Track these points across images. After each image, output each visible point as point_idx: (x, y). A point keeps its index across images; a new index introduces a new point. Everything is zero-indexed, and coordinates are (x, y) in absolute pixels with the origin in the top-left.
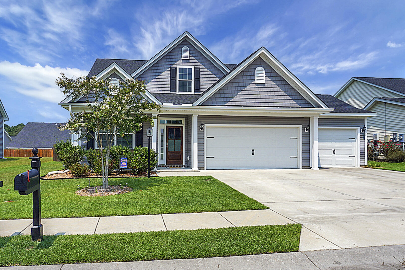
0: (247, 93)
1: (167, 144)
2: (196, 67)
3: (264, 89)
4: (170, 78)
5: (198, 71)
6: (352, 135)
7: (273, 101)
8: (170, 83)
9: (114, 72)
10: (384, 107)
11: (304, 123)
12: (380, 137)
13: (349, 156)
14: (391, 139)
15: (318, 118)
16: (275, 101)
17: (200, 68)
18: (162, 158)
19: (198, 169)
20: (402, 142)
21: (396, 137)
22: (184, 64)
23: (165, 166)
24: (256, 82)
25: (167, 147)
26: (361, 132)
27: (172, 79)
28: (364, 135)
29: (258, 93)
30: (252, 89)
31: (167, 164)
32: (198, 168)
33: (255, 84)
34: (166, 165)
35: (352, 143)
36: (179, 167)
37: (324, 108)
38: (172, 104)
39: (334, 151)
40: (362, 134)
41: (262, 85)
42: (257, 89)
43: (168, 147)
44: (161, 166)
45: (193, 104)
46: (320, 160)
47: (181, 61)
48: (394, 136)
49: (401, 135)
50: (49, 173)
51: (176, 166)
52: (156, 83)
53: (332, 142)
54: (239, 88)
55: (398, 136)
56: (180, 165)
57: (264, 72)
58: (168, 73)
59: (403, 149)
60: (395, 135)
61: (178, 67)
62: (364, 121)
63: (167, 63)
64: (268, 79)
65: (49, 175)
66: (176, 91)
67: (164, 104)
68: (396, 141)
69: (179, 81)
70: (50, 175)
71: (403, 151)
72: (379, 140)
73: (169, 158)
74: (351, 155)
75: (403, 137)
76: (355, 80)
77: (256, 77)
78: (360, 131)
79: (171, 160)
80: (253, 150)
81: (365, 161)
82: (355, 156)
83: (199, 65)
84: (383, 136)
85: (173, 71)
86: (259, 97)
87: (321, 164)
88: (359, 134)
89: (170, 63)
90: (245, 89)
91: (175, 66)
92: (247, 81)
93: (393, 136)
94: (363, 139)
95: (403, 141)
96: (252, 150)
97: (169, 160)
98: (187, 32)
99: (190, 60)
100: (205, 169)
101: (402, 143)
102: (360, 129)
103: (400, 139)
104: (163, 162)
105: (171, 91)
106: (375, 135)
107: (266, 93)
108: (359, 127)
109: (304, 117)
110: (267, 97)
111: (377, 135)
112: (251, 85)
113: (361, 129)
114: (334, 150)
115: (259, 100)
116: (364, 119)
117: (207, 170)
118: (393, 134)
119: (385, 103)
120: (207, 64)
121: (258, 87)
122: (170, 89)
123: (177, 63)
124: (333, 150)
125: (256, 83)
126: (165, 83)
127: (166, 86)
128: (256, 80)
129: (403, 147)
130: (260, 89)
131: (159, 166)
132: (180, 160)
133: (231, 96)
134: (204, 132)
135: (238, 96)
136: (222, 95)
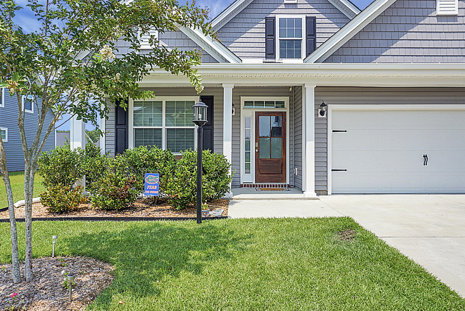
0: (419, 36)
1: (257, 146)
2: (308, 15)
3: (455, 28)
4: (264, 35)
5: (312, 22)
8: (264, 45)
17: (315, 17)
18: (247, 171)
22: (288, 11)
23: (254, 185)
24: (439, 13)
25: (257, 151)
27: (268, 37)
29: (443, 36)
30: (429, 28)
31: (256, 183)
32: (315, 191)
33: (436, 18)
34: (254, 183)
36: (278, 187)
38: (261, 61)
41: (452, 19)
42: (439, 28)
43: (258, 152)
44: (245, 186)
45: (306, 60)
47: (283, 6)
51: (274, 186)
52: (242, 45)
54: (401, 28)
56: (280, 184)
58: (261, 26)
61: (278, 17)
63: (260, 11)
66: (275, 58)
69: (280, 40)
73: (259, 171)
77: (438, 3)
79: (265, 175)
80: (426, 156)
83: (313, 12)
85: (270, 24)
86: (445, 44)
89: (264, 11)
90: (416, 29)
91: (273, 16)
92: (419, 12)
96: (424, 156)
97: (260, 175)
99: (298, 5)
100: (330, 192)
104: (249, 178)
107: (461, 36)
112: (427, 20)
117: (332, 194)
120: (328, 11)
121: (443, 24)
122: (264, 55)
123: (276, 11)
125: (437, 16)
126: (257, 45)
127: (258, 50)
128: (438, 9)
130: (446, 28)
131: (241, 186)
132: (281, 175)
133: (384, 44)
134: (327, 119)
135: (399, 44)
136: (366, 44)
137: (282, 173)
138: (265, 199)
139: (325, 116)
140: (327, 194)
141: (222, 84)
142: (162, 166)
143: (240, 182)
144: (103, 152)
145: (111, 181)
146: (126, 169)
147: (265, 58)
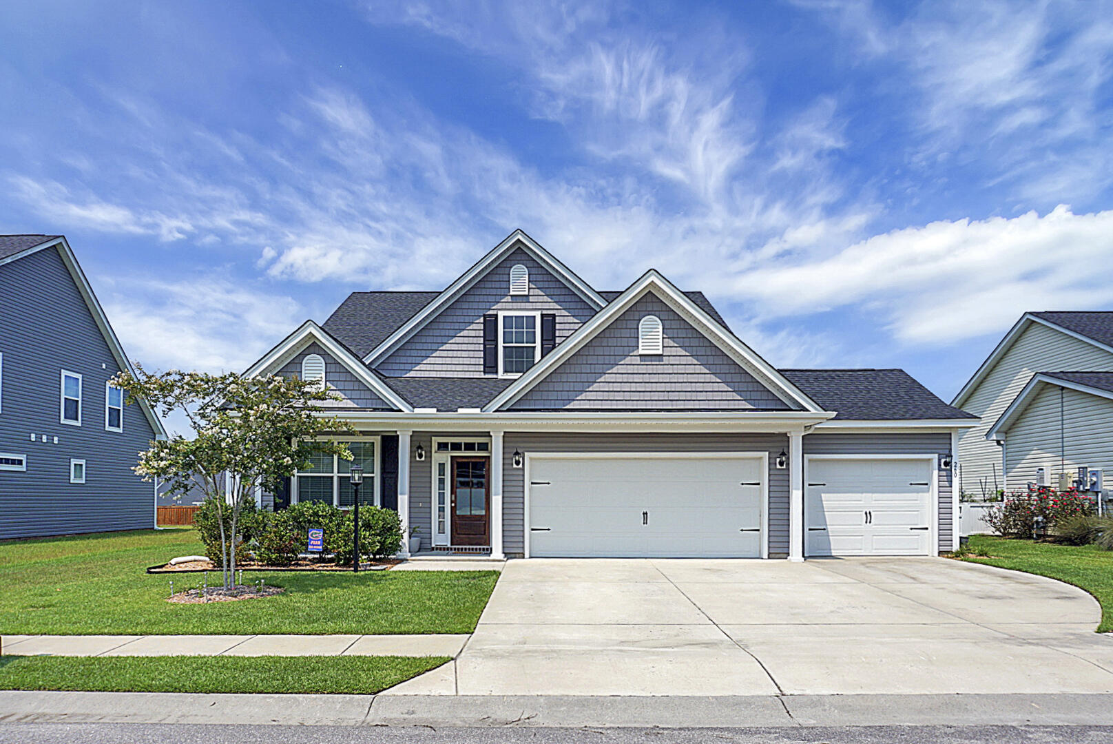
0: (619, 378)
1: (453, 499)
2: (545, 312)
3: (660, 369)
4: (482, 340)
5: (549, 323)
6: (917, 474)
7: (682, 396)
8: (482, 354)
9: (314, 342)
10: (1060, 396)
11: (773, 447)
12: (1053, 476)
13: (911, 529)
14: (1073, 482)
15: (803, 434)
16: (688, 396)
17: (554, 315)
18: (441, 531)
19: (501, 556)
20: (1096, 490)
21: (1083, 478)
22: (515, 305)
23: (448, 549)
24: (641, 352)
25: (453, 505)
26: (943, 467)
27: (486, 342)
28: (951, 476)
29: (647, 378)
30: (630, 369)
31: (452, 545)
32: (503, 553)
33: (638, 358)
34: (449, 546)
35: (920, 494)
36: (478, 551)
37: (813, 411)
38: (434, 411)
39: (868, 515)
40: (944, 473)
41: (658, 358)
42: (642, 369)
43: (456, 506)
44: (437, 549)
45: (484, 409)
46: (831, 538)
47: (509, 299)
48: (1079, 475)
49: (1094, 473)
50: (173, 561)
51: (473, 549)
52: (450, 354)
53: (862, 493)
54: (599, 369)
55: (1089, 475)
56: (482, 547)
57: (661, 327)
58: (478, 325)
59: (1097, 510)
60: (1082, 471)
61: (501, 314)
62: (951, 439)
63: (475, 305)
64: (672, 343)
65: (173, 563)
66: (496, 373)
67: (417, 410)
68: (1084, 488)
69: (504, 347)
70: (175, 565)
71: (1098, 514)
72: (1049, 485)
73: (457, 531)
74: (916, 525)
75: (1097, 478)
76: (1033, 322)
77: (640, 341)
78: (940, 465)
79: (464, 536)
80: (646, 513)
81: (954, 542)
82: (927, 529)
83: (552, 307)
84: (1057, 476)
85: (490, 324)
86: (649, 387)
87: (832, 547)
88: (936, 472)
89: (482, 306)
90: (614, 370)
91: (494, 312)
92: (619, 351)
93: (1077, 475)
94: (947, 484)
95: (1097, 488)
96: (644, 514)
97: (457, 536)
98: (519, 231)
99: (531, 297)
100: (527, 555)
101: (1097, 493)
102: (939, 460)
103: (1092, 482)
104: (445, 540)
105: (485, 372)
106: (1041, 471)
107: (667, 378)
108: (937, 455)
109: (774, 433)
110: (668, 387)
111: (1045, 471)
112: (628, 360)
113: (943, 461)
114: (870, 513)
115: (647, 396)
116: (950, 434)
117: (531, 557)
118: (1077, 470)
119: (1063, 388)
120: (573, 305)
121: (647, 365)
122: (482, 368)
123: (499, 306)
124: (866, 513)
125: (640, 355)
126: (471, 354)
127: (473, 361)
128: (640, 347)
129: (1097, 503)
130: (650, 369)
131: (433, 549)
132: (484, 536)
133: (579, 387)
134: (523, 469)
135: (595, 387)
136: (559, 387)
137: (485, 534)
138: (444, 560)
139: (521, 466)
140: (524, 558)
141: (396, 432)
142: (327, 522)
143: (431, 544)
144: (259, 505)
145: (276, 536)
146: (290, 525)
147: (482, 373)
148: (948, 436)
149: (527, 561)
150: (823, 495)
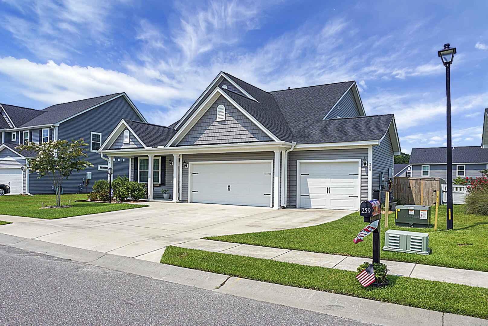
0: (211, 131)
3: (224, 126)
6: (350, 169)
7: (232, 137)
13: (350, 197)
16: (234, 137)
24: (217, 120)
26: (363, 165)
28: (368, 170)
29: (220, 131)
30: (215, 127)
33: (217, 122)
35: (354, 179)
37: (277, 141)
39: (328, 190)
40: (364, 169)
41: (224, 122)
42: (218, 127)
45: (165, 146)
46: (311, 199)
53: (326, 178)
54: (204, 128)
57: (224, 109)
64: (229, 115)
77: (217, 115)
78: (362, 165)
80: (230, 186)
82: (356, 197)
86: (220, 134)
87: (312, 204)
88: (360, 168)
90: (209, 128)
92: (211, 120)
94: (365, 174)
100: (189, 202)
102: (362, 162)
107: (227, 130)
108: (360, 160)
110: (227, 134)
112: (214, 124)
114: (329, 188)
115: (220, 138)
116: (368, 148)
117: (190, 202)
121: (220, 125)
124: (327, 188)
125: (218, 121)
128: (217, 118)
130: (221, 127)
133: (198, 136)
134: (188, 168)
135: (203, 135)
136: (192, 136)
140: (188, 202)
141: (148, 155)
148: (367, 150)
149: (189, 203)
150: (308, 179)
